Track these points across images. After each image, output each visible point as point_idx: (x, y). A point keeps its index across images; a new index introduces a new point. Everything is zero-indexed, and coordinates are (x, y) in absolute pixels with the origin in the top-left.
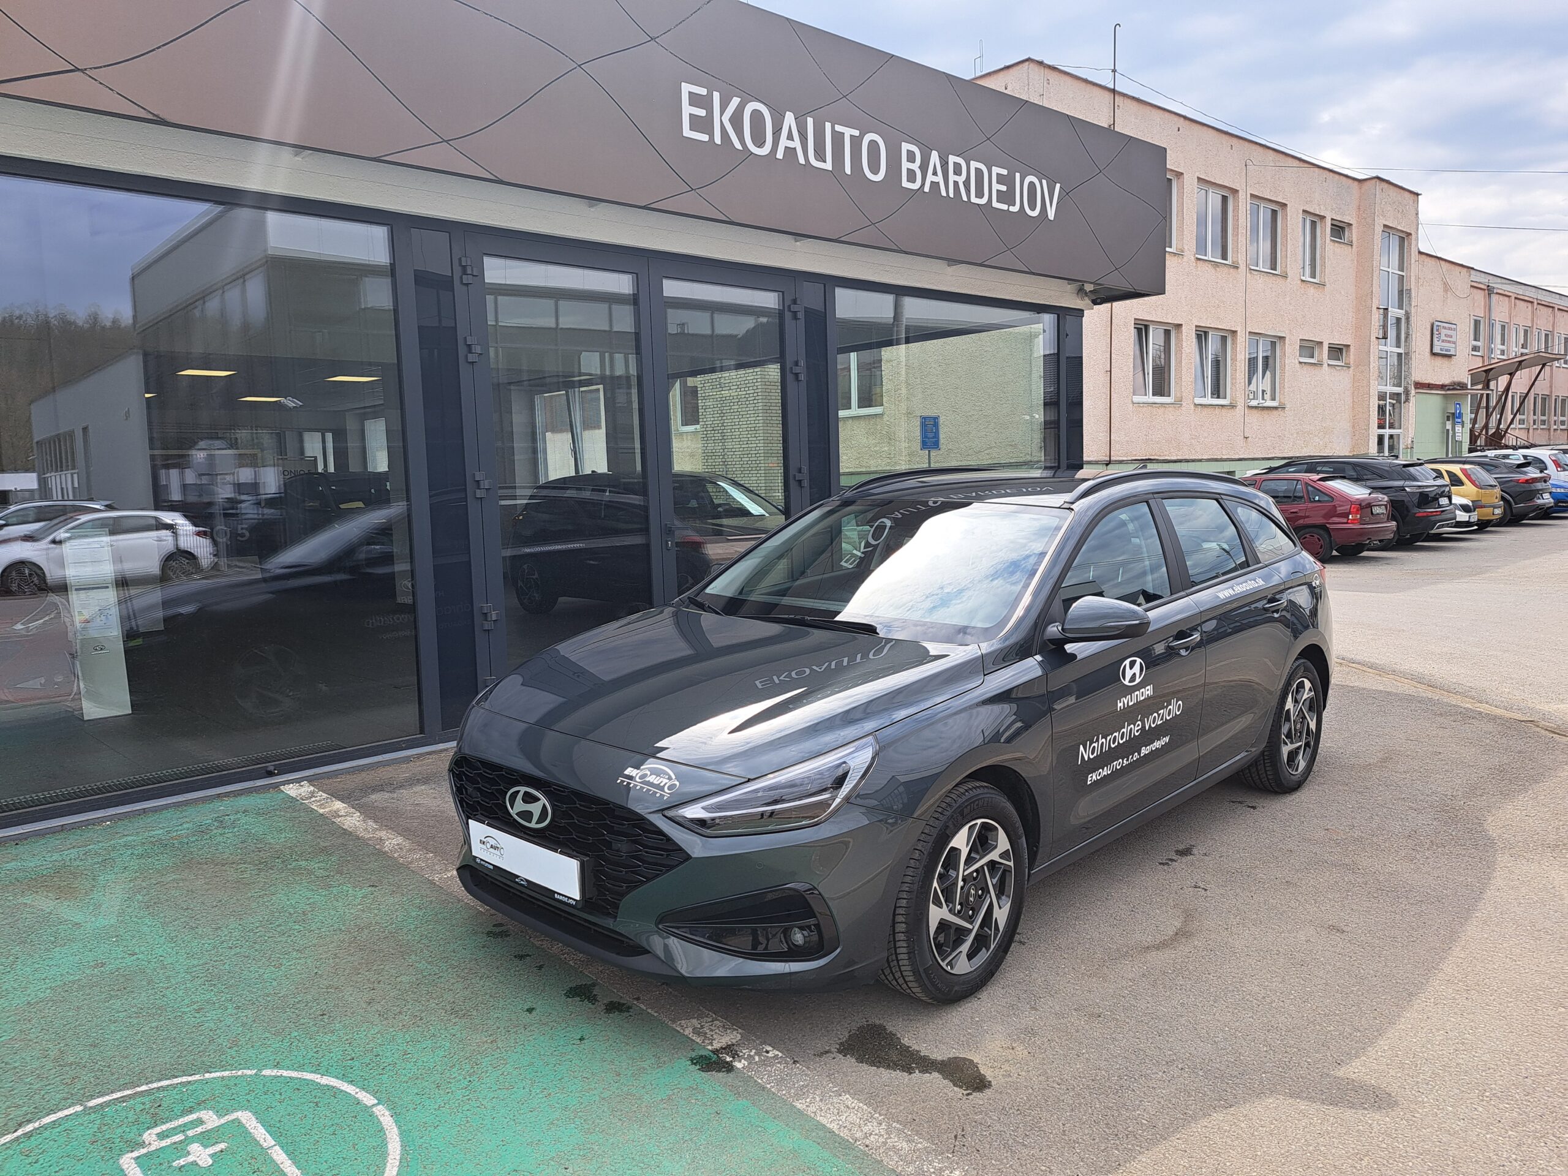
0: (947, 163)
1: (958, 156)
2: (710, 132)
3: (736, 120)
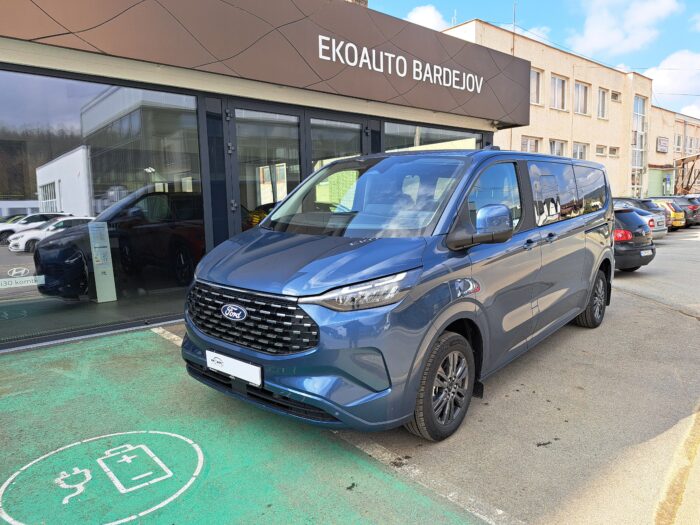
0: (433, 69)
1: (438, 66)
2: (331, 56)
3: (342, 51)
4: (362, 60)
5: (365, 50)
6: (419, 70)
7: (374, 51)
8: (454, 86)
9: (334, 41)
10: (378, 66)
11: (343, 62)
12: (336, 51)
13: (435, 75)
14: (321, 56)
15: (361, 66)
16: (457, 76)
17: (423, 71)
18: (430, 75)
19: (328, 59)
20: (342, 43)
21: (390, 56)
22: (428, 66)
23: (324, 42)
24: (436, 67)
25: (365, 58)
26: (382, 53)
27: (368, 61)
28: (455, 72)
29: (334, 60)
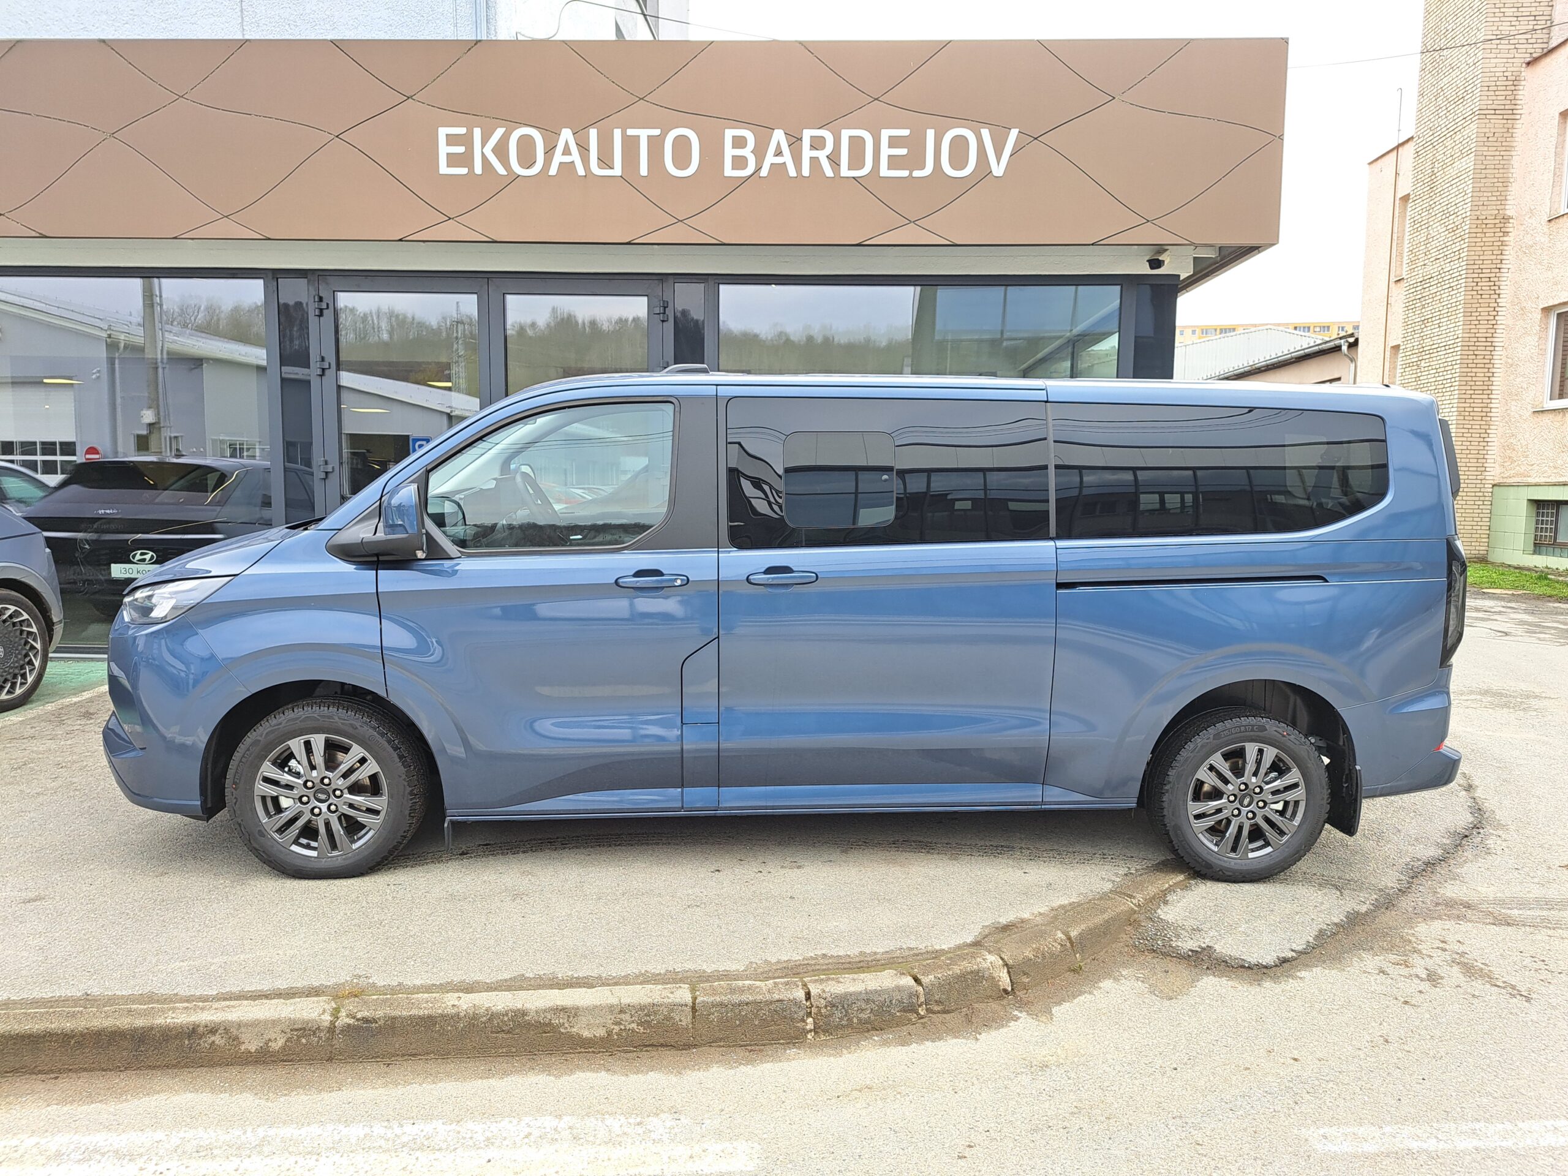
0: (801, 139)
1: (819, 128)
2: (470, 165)
3: (501, 150)
4: (558, 158)
5: (566, 135)
6: (747, 152)
7: (593, 133)
8: (884, 171)
9: (477, 132)
10: (605, 161)
11: (501, 171)
12: (483, 150)
13: (807, 153)
14: (444, 169)
15: (553, 171)
16: (894, 142)
17: (760, 153)
18: (787, 158)
19: (464, 171)
20: (499, 132)
21: (644, 134)
22: (779, 136)
23: (451, 140)
24: (807, 134)
25: (567, 151)
26: (617, 133)
27: (575, 157)
28: (885, 134)
29: (478, 170)
